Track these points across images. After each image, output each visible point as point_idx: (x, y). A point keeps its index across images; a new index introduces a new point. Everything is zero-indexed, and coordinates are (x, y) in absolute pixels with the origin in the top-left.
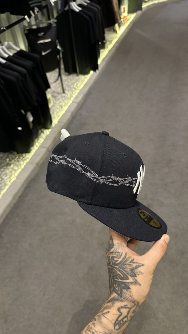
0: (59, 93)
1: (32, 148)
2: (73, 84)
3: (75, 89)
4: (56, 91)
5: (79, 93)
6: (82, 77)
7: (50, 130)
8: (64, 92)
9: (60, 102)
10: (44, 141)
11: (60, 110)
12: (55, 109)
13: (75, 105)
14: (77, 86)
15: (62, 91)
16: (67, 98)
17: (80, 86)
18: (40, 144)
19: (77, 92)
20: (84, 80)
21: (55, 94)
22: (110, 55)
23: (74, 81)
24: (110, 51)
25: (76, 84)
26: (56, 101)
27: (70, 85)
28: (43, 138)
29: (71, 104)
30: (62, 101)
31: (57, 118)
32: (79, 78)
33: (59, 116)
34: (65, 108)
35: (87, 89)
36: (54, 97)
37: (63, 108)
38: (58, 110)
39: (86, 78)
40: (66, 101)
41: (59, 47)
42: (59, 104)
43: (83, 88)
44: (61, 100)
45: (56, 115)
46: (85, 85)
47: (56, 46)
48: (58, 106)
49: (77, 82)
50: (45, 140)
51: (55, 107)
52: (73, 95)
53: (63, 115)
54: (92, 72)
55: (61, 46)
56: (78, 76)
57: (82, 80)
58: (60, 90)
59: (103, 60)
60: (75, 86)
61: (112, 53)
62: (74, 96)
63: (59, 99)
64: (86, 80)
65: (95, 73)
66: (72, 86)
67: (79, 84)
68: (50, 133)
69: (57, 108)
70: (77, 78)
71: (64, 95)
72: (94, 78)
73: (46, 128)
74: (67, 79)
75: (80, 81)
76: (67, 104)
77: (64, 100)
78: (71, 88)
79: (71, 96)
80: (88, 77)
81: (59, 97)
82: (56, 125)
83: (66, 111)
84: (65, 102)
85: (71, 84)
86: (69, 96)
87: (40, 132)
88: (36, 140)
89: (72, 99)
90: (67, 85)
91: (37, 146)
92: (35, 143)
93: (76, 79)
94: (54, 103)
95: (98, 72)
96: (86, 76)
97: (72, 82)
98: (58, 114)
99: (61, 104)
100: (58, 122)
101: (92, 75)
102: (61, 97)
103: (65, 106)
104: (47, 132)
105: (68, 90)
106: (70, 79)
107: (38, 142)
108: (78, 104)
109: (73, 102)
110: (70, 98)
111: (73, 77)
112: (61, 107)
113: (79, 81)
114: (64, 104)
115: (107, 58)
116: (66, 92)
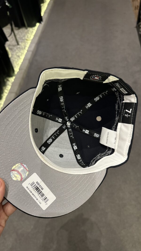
0: (14, 46)
1: (2, 95)
2: (24, 36)
3: (27, 40)
4: (11, 44)
5: (31, 43)
6: (30, 29)
7: (14, 78)
8: (18, 44)
9: (17, 53)
10: (11, 88)
11: (18, 60)
12: (14, 59)
13: (30, 53)
14: (28, 37)
15: (16, 44)
16: (22, 49)
17: (30, 37)
18: (9, 91)
19: (29, 42)
20: (33, 32)
21: (11, 47)
22: (50, 7)
23: (25, 34)
24: (49, 5)
25: (26, 36)
26: (13, 52)
27: (22, 38)
28: (10, 85)
29: (26, 53)
30: (19, 52)
31: (18, 66)
32: (28, 31)
33: (18, 65)
34: (22, 57)
35: (37, 38)
36: (11, 49)
37: (21, 57)
38: (16, 60)
39: (34, 29)
40: (22, 51)
41: (7, 4)
42: (16, 54)
43: (33, 38)
44: (17, 51)
45: (16, 64)
46: (35, 36)
47: (5, 3)
48: (15, 56)
49: (27, 34)
50: (12, 86)
51: (13, 57)
52: (26, 45)
53: (22, 63)
54: (38, 24)
55: (9, 3)
56: (27, 29)
57: (31, 32)
58: (14, 42)
59: (45, 13)
60: (26, 38)
61: (51, 5)
62: (28, 46)
63: (15, 50)
64: (34, 32)
65: (41, 24)
66: (24, 38)
67: (30, 35)
68: (15, 80)
69: (16, 59)
70: (26, 30)
71: (18, 46)
72: (41, 29)
73: (10, 76)
74: (18, 33)
75: (30, 33)
76: (23, 53)
77: (19, 51)
78: (23, 40)
79: (25, 47)
80: (36, 28)
81: (15, 48)
82: (18, 72)
83: (24, 60)
84: (21, 53)
85: (22, 36)
86: (23, 47)
87: (5, 80)
88: (4, 88)
89: (27, 48)
90: (19, 38)
91: (6, 93)
92: (4, 91)
93: (25, 32)
94: (12, 55)
95: (43, 23)
96: (34, 28)
97: (23, 35)
98: (17, 63)
99: (18, 54)
100: (19, 69)
101: (39, 26)
102: (17, 49)
103: (21, 55)
104: (12, 80)
105: (21, 42)
106: (21, 33)
107: (6, 89)
108: (33, 52)
109: (28, 51)
110: (25, 48)
111: (23, 30)
112: (19, 56)
113: (28, 33)
114: (20, 54)
115: (48, 11)
116: (20, 43)
